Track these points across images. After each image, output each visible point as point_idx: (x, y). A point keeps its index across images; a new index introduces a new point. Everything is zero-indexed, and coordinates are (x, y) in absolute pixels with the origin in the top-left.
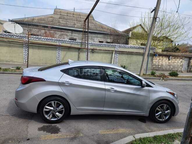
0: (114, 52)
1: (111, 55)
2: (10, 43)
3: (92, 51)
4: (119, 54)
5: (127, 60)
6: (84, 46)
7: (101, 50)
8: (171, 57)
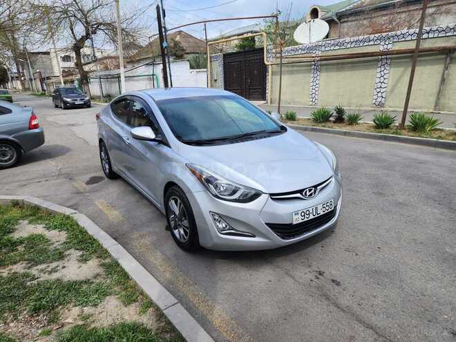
2: (293, 66)
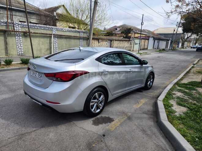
0: (52, 36)
1: (49, 39)
3: (24, 34)
4: (58, 37)
5: (66, 45)
6: (13, 28)
7: (37, 33)
8: (100, 40)
